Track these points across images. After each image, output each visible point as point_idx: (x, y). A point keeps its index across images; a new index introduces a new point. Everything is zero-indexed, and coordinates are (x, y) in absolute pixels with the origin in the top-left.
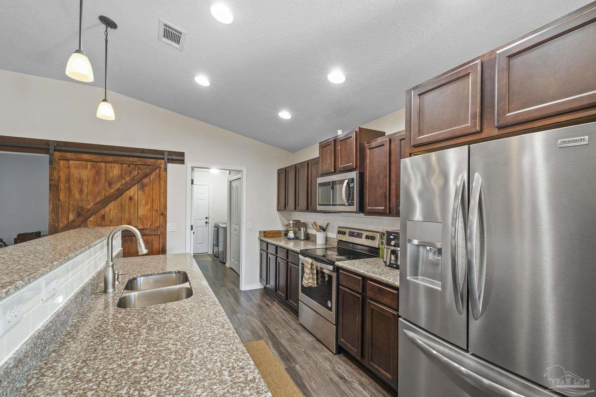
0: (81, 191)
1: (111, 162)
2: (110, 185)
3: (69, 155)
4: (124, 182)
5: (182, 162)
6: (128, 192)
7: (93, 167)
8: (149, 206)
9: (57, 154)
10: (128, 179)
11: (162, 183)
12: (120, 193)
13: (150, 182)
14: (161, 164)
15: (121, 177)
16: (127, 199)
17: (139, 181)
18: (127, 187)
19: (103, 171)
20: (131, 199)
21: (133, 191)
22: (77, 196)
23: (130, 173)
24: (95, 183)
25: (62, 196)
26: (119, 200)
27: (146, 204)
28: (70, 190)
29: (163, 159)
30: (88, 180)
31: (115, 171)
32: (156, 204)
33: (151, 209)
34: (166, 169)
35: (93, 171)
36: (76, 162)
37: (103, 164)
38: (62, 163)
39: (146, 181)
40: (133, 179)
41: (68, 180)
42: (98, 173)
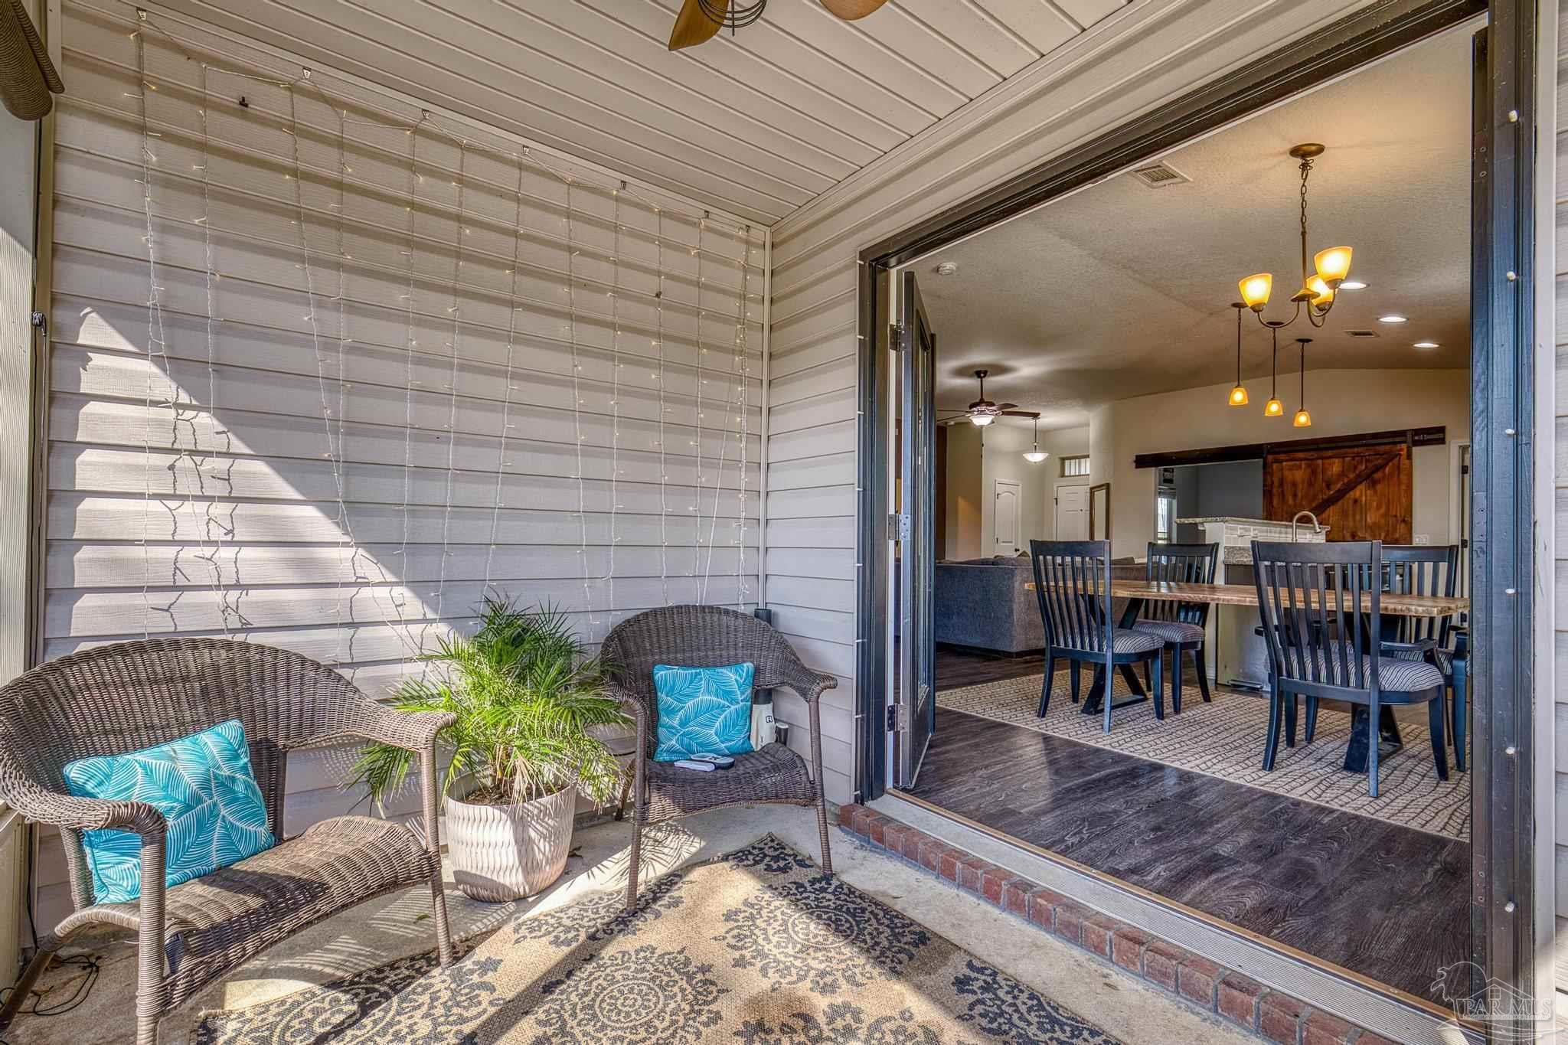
0: (1295, 495)
1: (1330, 457)
2: (1328, 487)
3: (1282, 457)
4: (1346, 480)
5: (1442, 441)
6: (1351, 493)
7: (1309, 466)
8: (1382, 511)
9: (1270, 458)
10: (1352, 476)
11: (1403, 477)
12: (1341, 494)
13: (1384, 478)
14: (1401, 450)
15: (1342, 474)
16: (1351, 502)
17: (1370, 478)
18: (1350, 487)
19: (1320, 470)
20: (1355, 501)
21: (1361, 492)
22: (1291, 502)
23: (1355, 468)
24: (1311, 484)
25: (1275, 502)
26: (1340, 503)
27: (1379, 507)
28: (1283, 494)
29: (1405, 442)
30: (1303, 482)
31: (1336, 466)
32: (1394, 507)
33: (1385, 515)
34: (1409, 456)
35: (1309, 471)
36: (1290, 463)
37: (1320, 462)
38: (1275, 466)
39: (1377, 476)
40: (1358, 476)
41: (1281, 484)
42: (1314, 473)
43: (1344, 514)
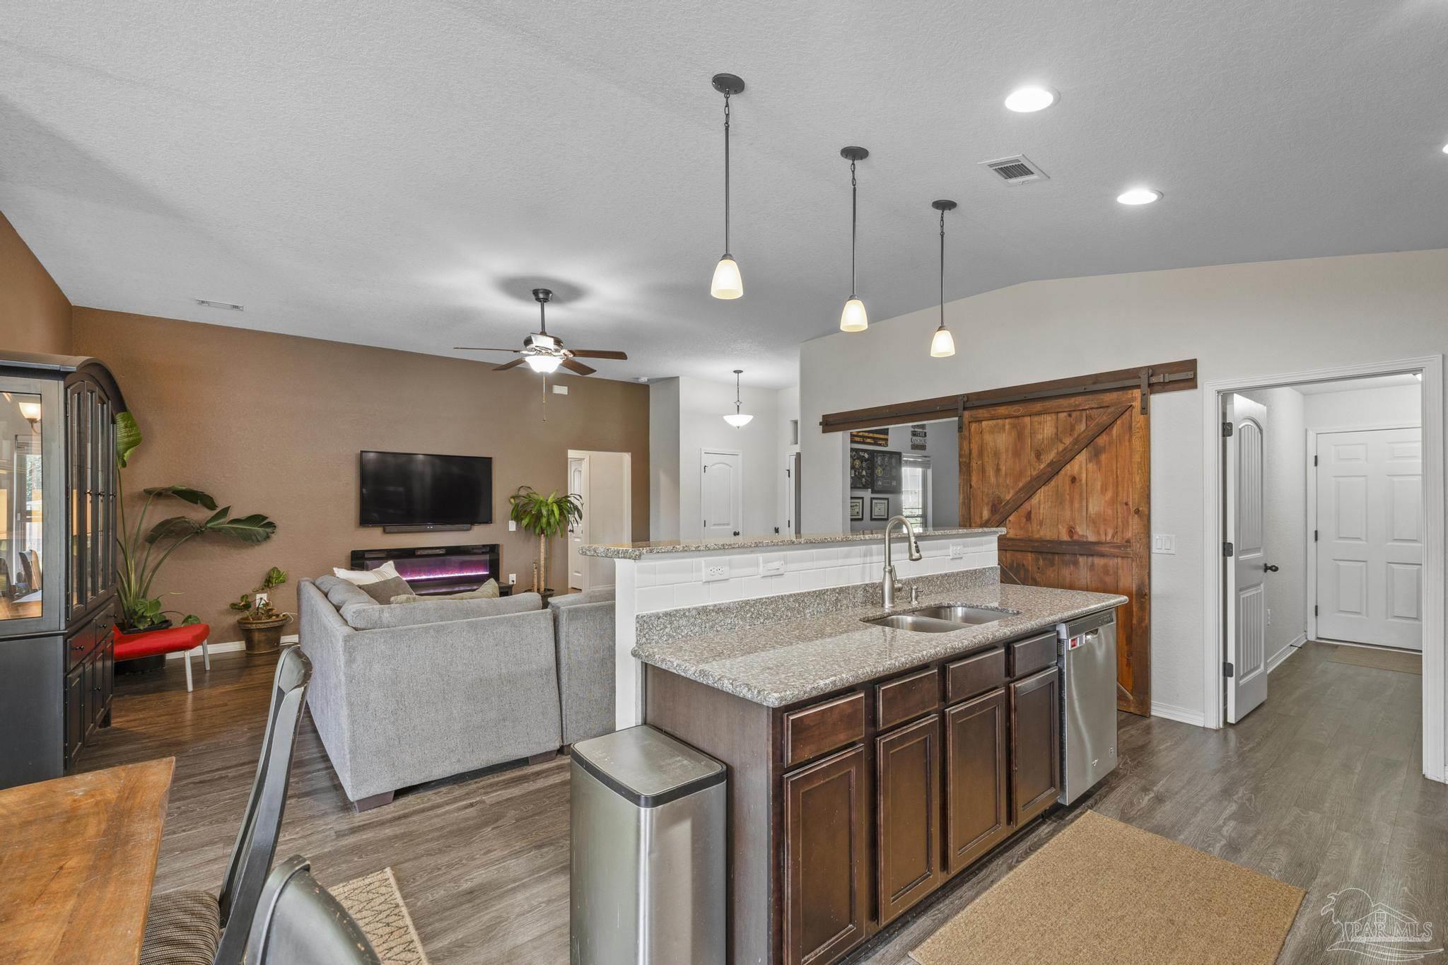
0: (998, 470)
1: (1039, 414)
2: (1038, 456)
3: (982, 413)
4: (1061, 447)
5: (1191, 383)
6: (1068, 466)
7: (1014, 426)
8: (1109, 494)
9: (967, 414)
10: (1068, 441)
11: (1137, 443)
12: (1055, 469)
13: (1111, 443)
14: (1133, 399)
15: (1057, 438)
16: (1068, 480)
17: (1089, 442)
18: (1067, 458)
19: (1027, 431)
20: (1073, 480)
21: (1080, 464)
22: (993, 480)
23: (1072, 428)
24: (1017, 453)
25: (974, 479)
26: (1053, 483)
27: (1104, 489)
28: (983, 471)
29: (1138, 387)
30: (1007, 451)
31: (1046, 427)
32: (1125, 489)
33: (1113, 501)
34: (1145, 410)
35: (1014, 434)
36: (990, 423)
37: (1027, 420)
38: (974, 426)
39: (1102, 440)
40: (1076, 442)
41: (981, 454)
42: (1020, 436)
43: (1059, 500)
